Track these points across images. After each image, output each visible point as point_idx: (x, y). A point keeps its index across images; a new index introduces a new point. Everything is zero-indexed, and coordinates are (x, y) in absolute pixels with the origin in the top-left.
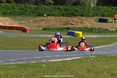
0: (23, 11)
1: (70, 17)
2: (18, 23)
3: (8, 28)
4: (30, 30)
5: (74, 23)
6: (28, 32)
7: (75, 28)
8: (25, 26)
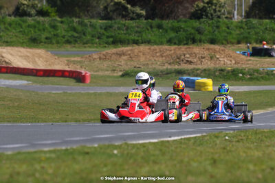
0: (76, 35)
1: (186, 46)
2: (66, 62)
3: (42, 73)
4: (92, 77)
5: (195, 60)
6: (88, 81)
7: (197, 70)
8: (81, 67)
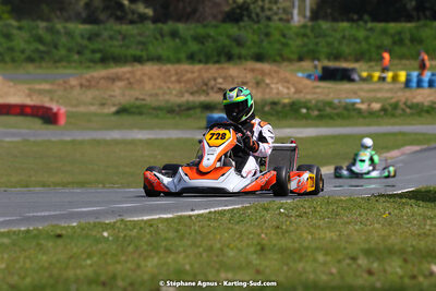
2: (27, 91)
4: (69, 115)
8: (52, 100)
